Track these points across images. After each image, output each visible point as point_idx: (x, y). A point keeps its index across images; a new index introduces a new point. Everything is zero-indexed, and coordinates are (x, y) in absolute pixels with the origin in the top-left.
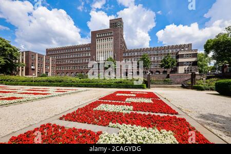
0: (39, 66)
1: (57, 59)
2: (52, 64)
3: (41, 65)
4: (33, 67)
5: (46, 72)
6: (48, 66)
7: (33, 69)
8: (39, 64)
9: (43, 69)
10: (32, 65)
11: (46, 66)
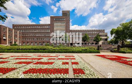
0: (9, 37)
1: (22, 33)
2: (19, 36)
3: (11, 36)
4: (4, 38)
5: (15, 42)
6: (16, 37)
7: (5, 40)
8: (9, 36)
9: (12, 39)
10: (4, 37)
11: (14, 37)
